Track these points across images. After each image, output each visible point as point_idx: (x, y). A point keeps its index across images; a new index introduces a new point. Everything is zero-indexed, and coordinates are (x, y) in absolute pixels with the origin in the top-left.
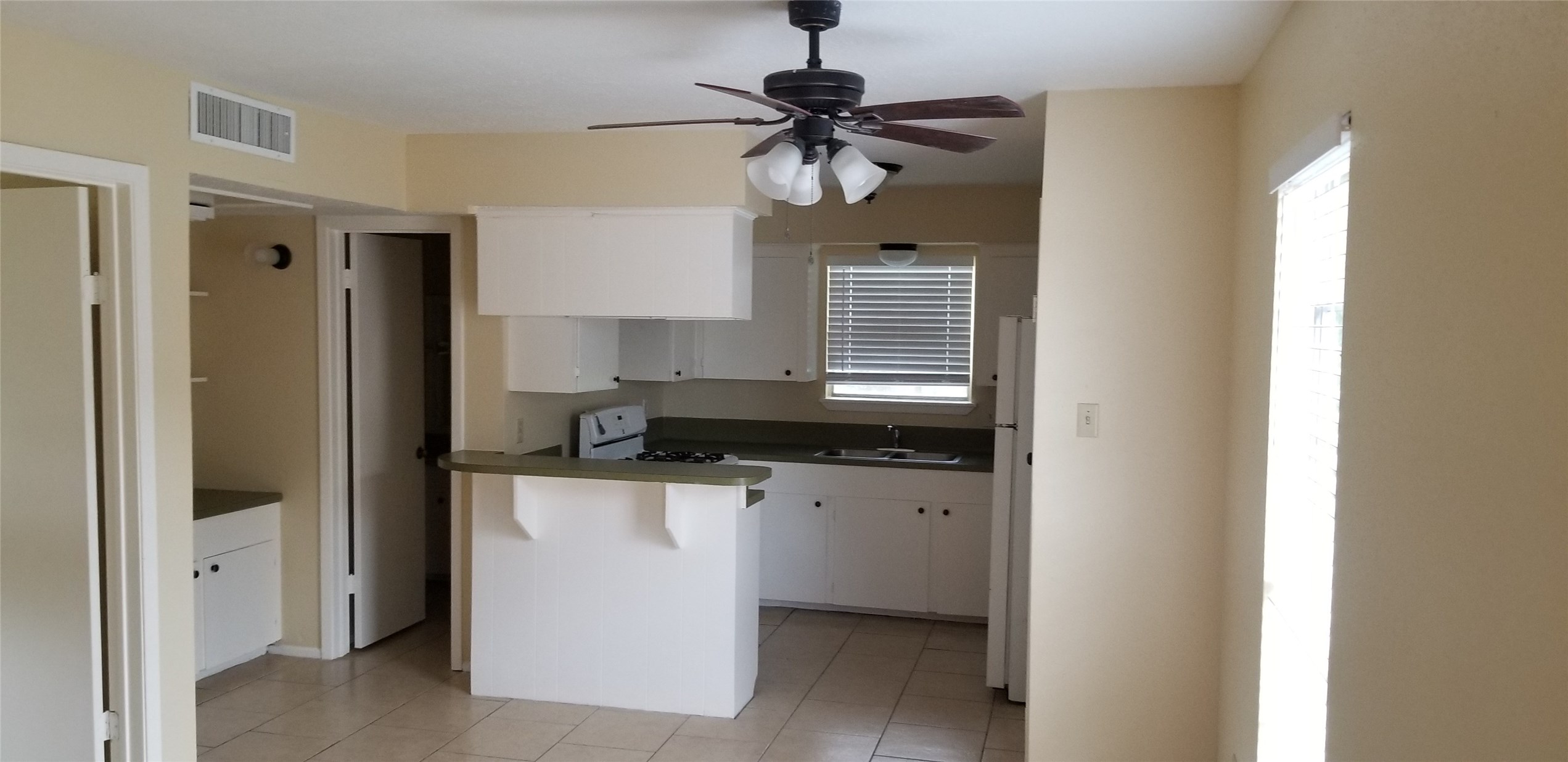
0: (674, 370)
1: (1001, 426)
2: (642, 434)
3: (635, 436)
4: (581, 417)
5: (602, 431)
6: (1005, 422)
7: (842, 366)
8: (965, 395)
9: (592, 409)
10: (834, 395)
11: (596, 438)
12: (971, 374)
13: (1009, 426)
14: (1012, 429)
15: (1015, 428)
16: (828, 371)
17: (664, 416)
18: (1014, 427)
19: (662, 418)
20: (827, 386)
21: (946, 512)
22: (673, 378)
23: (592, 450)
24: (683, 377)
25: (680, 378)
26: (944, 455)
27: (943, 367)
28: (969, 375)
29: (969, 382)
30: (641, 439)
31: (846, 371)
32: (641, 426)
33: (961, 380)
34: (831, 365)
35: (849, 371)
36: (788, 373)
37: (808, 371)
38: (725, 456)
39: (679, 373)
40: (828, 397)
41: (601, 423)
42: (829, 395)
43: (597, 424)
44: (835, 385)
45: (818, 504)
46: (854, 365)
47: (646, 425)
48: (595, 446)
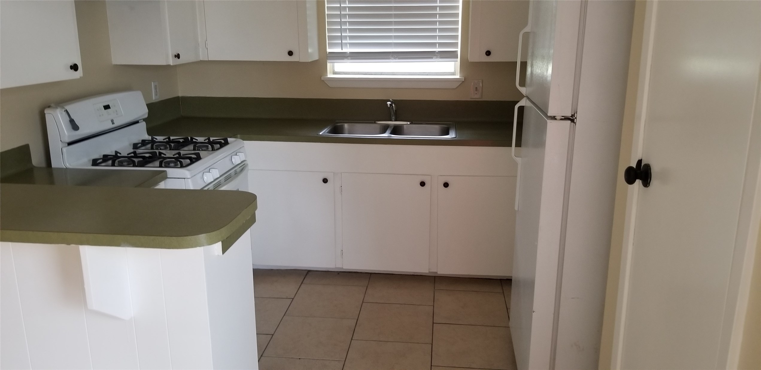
0: (171, 53)
1: (554, 118)
2: (144, 120)
3: (137, 122)
4: (45, 112)
5: (75, 126)
6: (559, 114)
7: (342, 45)
8: (453, 71)
9: (61, 103)
10: (335, 73)
11: (68, 134)
12: (459, 50)
13: (566, 118)
14: (570, 122)
15: (573, 121)
16: (329, 50)
17: (180, 95)
18: (572, 119)
19: (178, 98)
20: (328, 65)
21: (446, 185)
22: (172, 61)
23: (64, 150)
24: (183, 60)
25: (178, 62)
26: (437, 127)
27: (433, 45)
28: (456, 51)
29: (457, 58)
30: (143, 126)
31: (345, 50)
32: (144, 112)
33: (450, 55)
34: (332, 45)
35: (348, 50)
36: (290, 53)
37: (310, 50)
38: (229, 140)
39: (178, 56)
40: (330, 75)
41: (72, 117)
42: (330, 73)
43: (68, 119)
44: (335, 64)
45: (325, 181)
46: (352, 45)
47: (147, 111)
48: (70, 144)
